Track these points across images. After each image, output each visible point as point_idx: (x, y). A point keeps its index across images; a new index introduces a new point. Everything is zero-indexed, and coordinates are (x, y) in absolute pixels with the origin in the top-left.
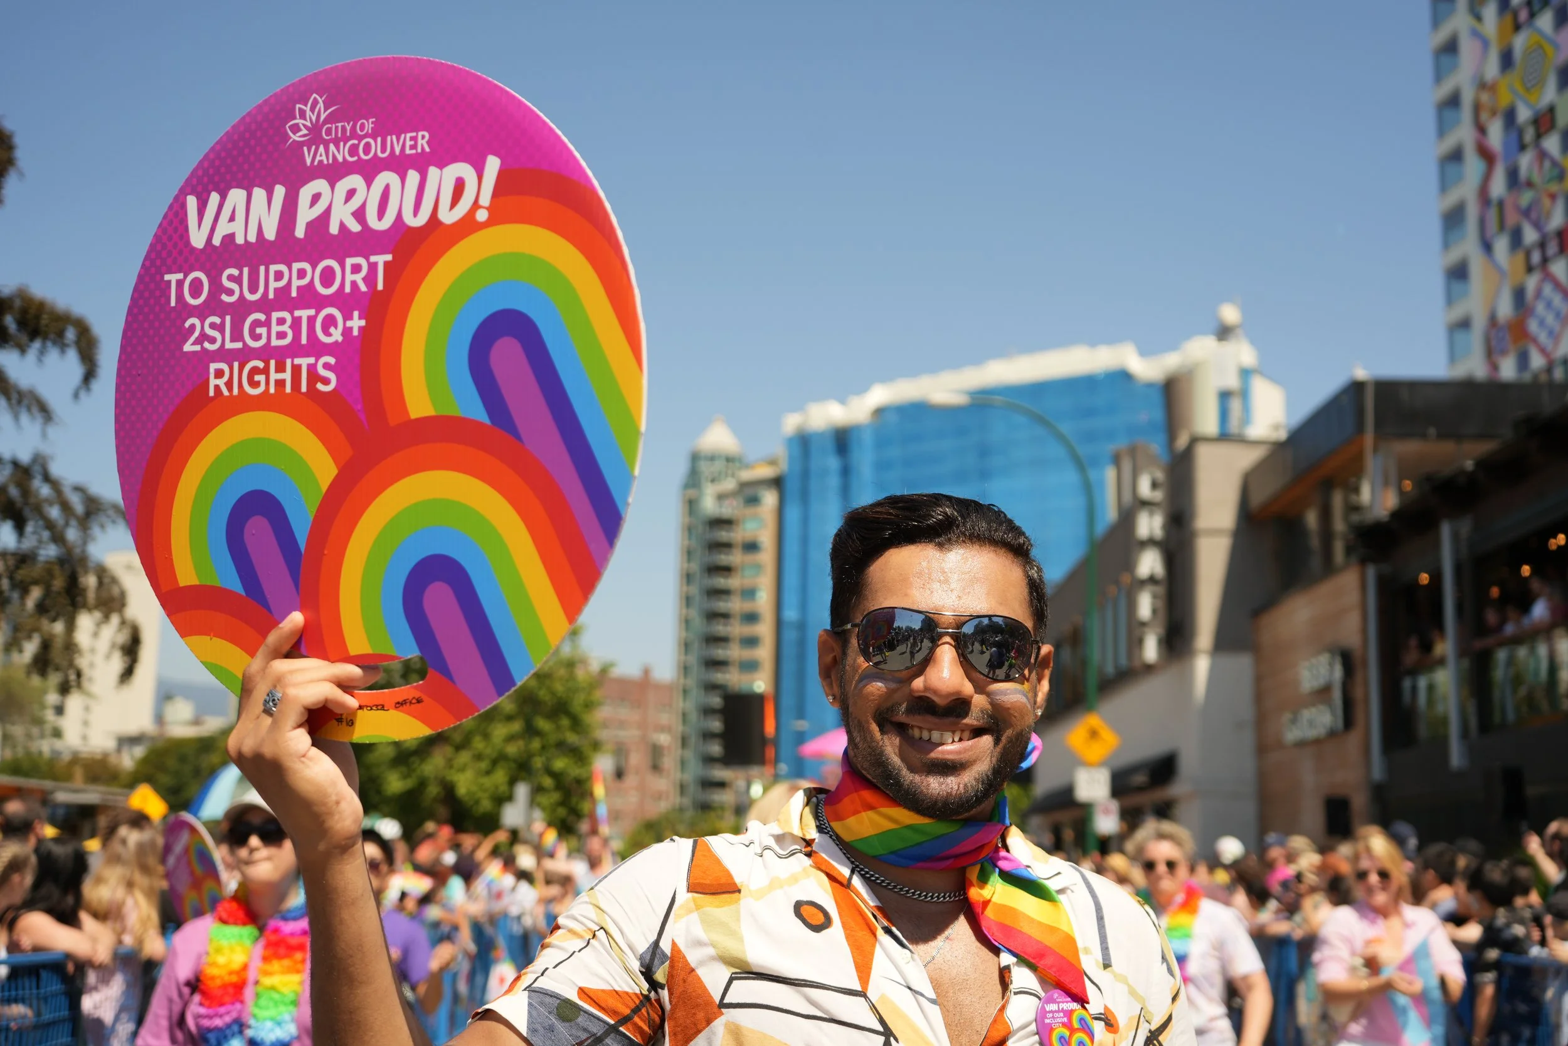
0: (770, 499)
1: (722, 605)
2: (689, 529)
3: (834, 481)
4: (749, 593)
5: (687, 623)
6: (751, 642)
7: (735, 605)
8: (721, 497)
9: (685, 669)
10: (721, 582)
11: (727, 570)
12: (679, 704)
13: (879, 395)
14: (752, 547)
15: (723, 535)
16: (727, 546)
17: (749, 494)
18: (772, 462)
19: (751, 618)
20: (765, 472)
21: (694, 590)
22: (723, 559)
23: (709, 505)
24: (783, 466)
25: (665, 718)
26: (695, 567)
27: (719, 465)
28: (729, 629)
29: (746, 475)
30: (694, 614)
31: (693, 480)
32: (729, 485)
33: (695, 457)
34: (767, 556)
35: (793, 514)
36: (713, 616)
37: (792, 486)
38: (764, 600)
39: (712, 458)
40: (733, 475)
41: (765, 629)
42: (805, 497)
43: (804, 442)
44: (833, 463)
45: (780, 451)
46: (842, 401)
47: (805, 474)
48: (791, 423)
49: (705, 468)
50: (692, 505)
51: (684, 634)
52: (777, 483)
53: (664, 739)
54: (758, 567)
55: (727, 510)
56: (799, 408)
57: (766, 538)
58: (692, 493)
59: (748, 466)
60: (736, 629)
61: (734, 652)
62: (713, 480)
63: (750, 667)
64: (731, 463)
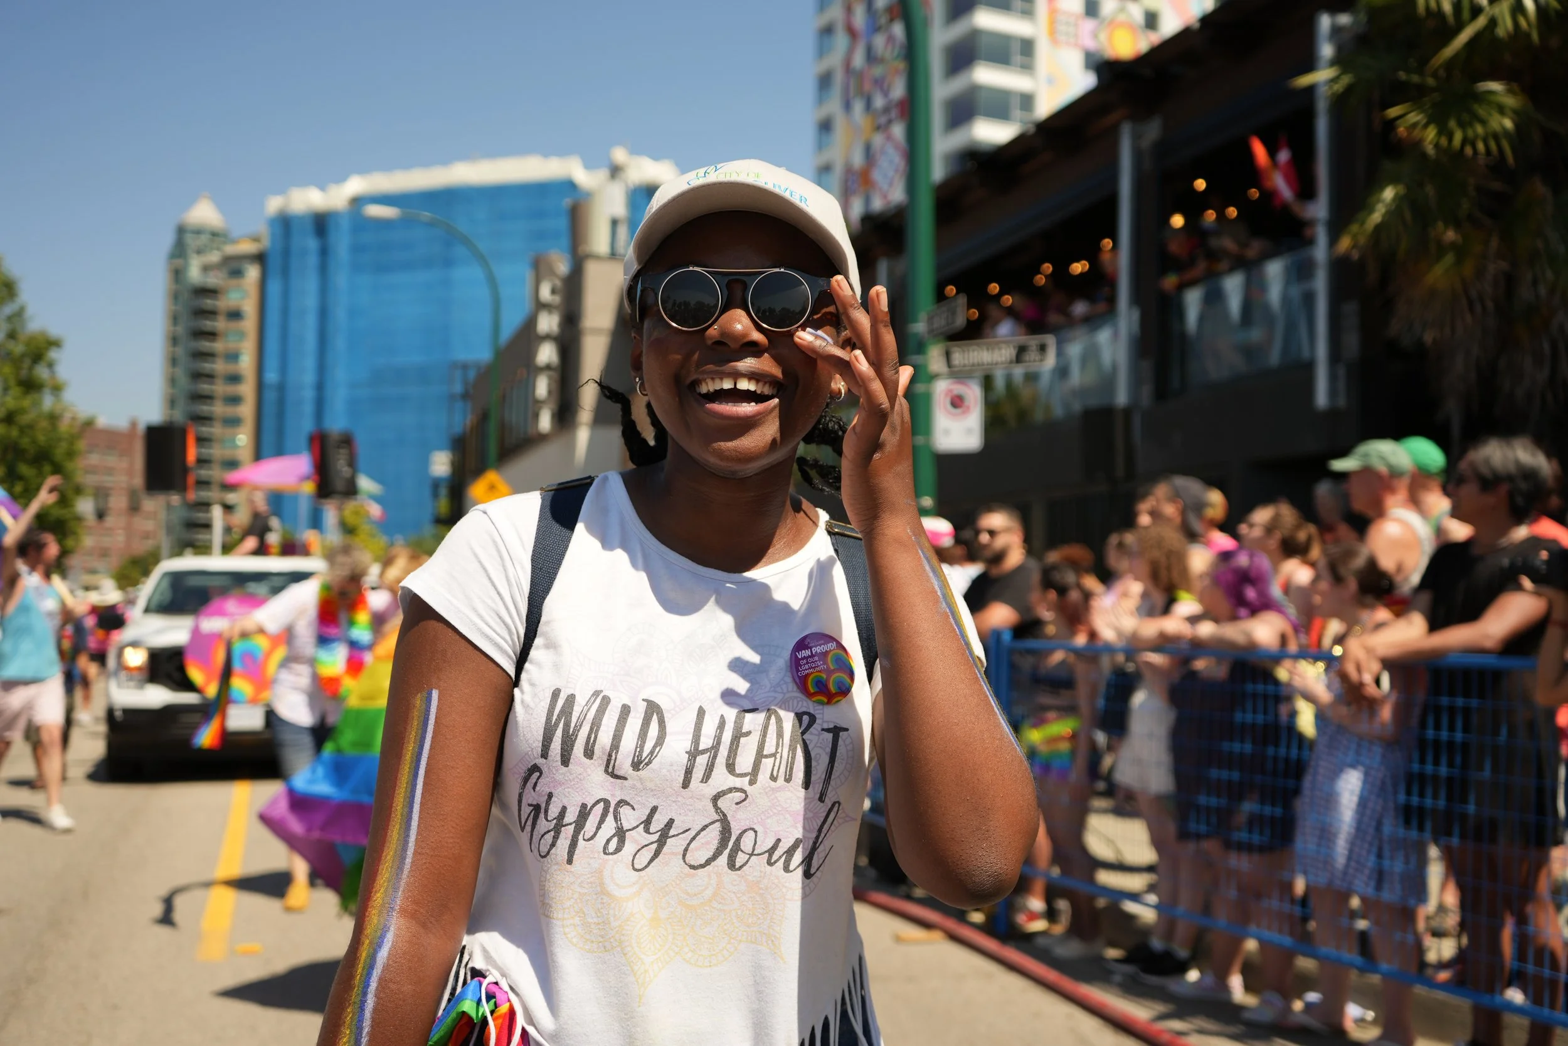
0: (253, 273)
1: (207, 366)
2: (175, 296)
3: (313, 260)
4: (233, 357)
5: (172, 381)
6: (235, 400)
7: (219, 367)
8: (206, 269)
10: (205, 345)
11: (212, 335)
13: (355, 186)
14: (235, 315)
15: (208, 303)
16: (212, 313)
17: (233, 267)
18: (256, 239)
19: (235, 379)
20: (247, 247)
21: (180, 351)
22: (208, 324)
23: (195, 273)
24: (266, 243)
26: (180, 329)
27: (204, 239)
28: (214, 387)
29: (231, 249)
30: (180, 373)
31: (179, 250)
32: (214, 257)
33: (181, 230)
34: (249, 324)
35: (274, 287)
36: (198, 376)
37: (274, 263)
38: (246, 363)
39: (198, 232)
40: (218, 249)
41: (247, 389)
42: (285, 272)
43: (285, 223)
44: (312, 244)
45: (262, 228)
46: (322, 188)
47: (286, 253)
48: (274, 204)
49: (191, 241)
50: (178, 274)
51: (170, 391)
52: (260, 258)
54: (242, 335)
55: (213, 280)
56: (282, 190)
57: (249, 307)
58: (179, 262)
59: (234, 241)
60: (220, 388)
61: (218, 409)
62: (199, 252)
63: (234, 422)
64: (217, 236)
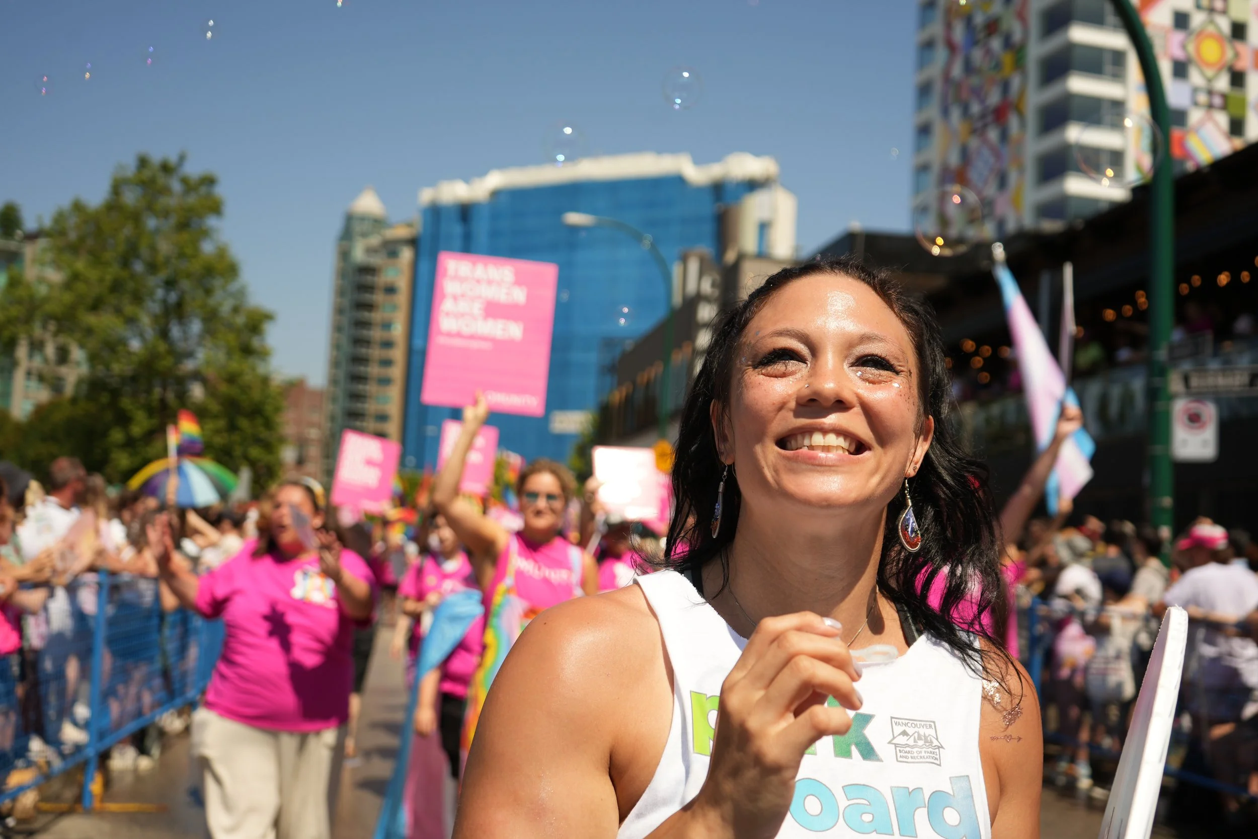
0: (406, 254)
1: (366, 333)
2: (342, 274)
3: (457, 244)
4: (387, 325)
5: (336, 346)
6: (387, 363)
7: (376, 334)
8: (370, 251)
9: (334, 381)
10: (366, 315)
11: (371, 307)
12: (329, 407)
13: (495, 180)
14: (391, 290)
15: (369, 279)
16: (372, 288)
17: (391, 249)
18: (409, 225)
19: (388, 344)
20: (402, 232)
21: (344, 320)
22: (367, 297)
23: (359, 254)
24: (418, 228)
25: (315, 417)
26: (346, 302)
27: (368, 225)
28: (371, 351)
29: (389, 234)
30: (345, 341)
31: (347, 235)
32: (374, 240)
33: (349, 218)
34: (402, 298)
35: (423, 267)
36: (359, 341)
37: (424, 245)
38: (398, 331)
39: (363, 218)
40: (379, 234)
41: (398, 354)
42: (434, 254)
43: (435, 212)
44: (457, 229)
45: (417, 218)
46: (467, 181)
47: (436, 234)
48: (426, 196)
49: (357, 228)
50: (345, 255)
51: (335, 353)
52: (413, 242)
53: (313, 433)
54: (395, 307)
55: (376, 260)
57: (402, 283)
58: (346, 244)
59: (392, 228)
60: (376, 353)
61: (374, 370)
62: (364, 235)
63: (385, 381)
64: (378, 223)
